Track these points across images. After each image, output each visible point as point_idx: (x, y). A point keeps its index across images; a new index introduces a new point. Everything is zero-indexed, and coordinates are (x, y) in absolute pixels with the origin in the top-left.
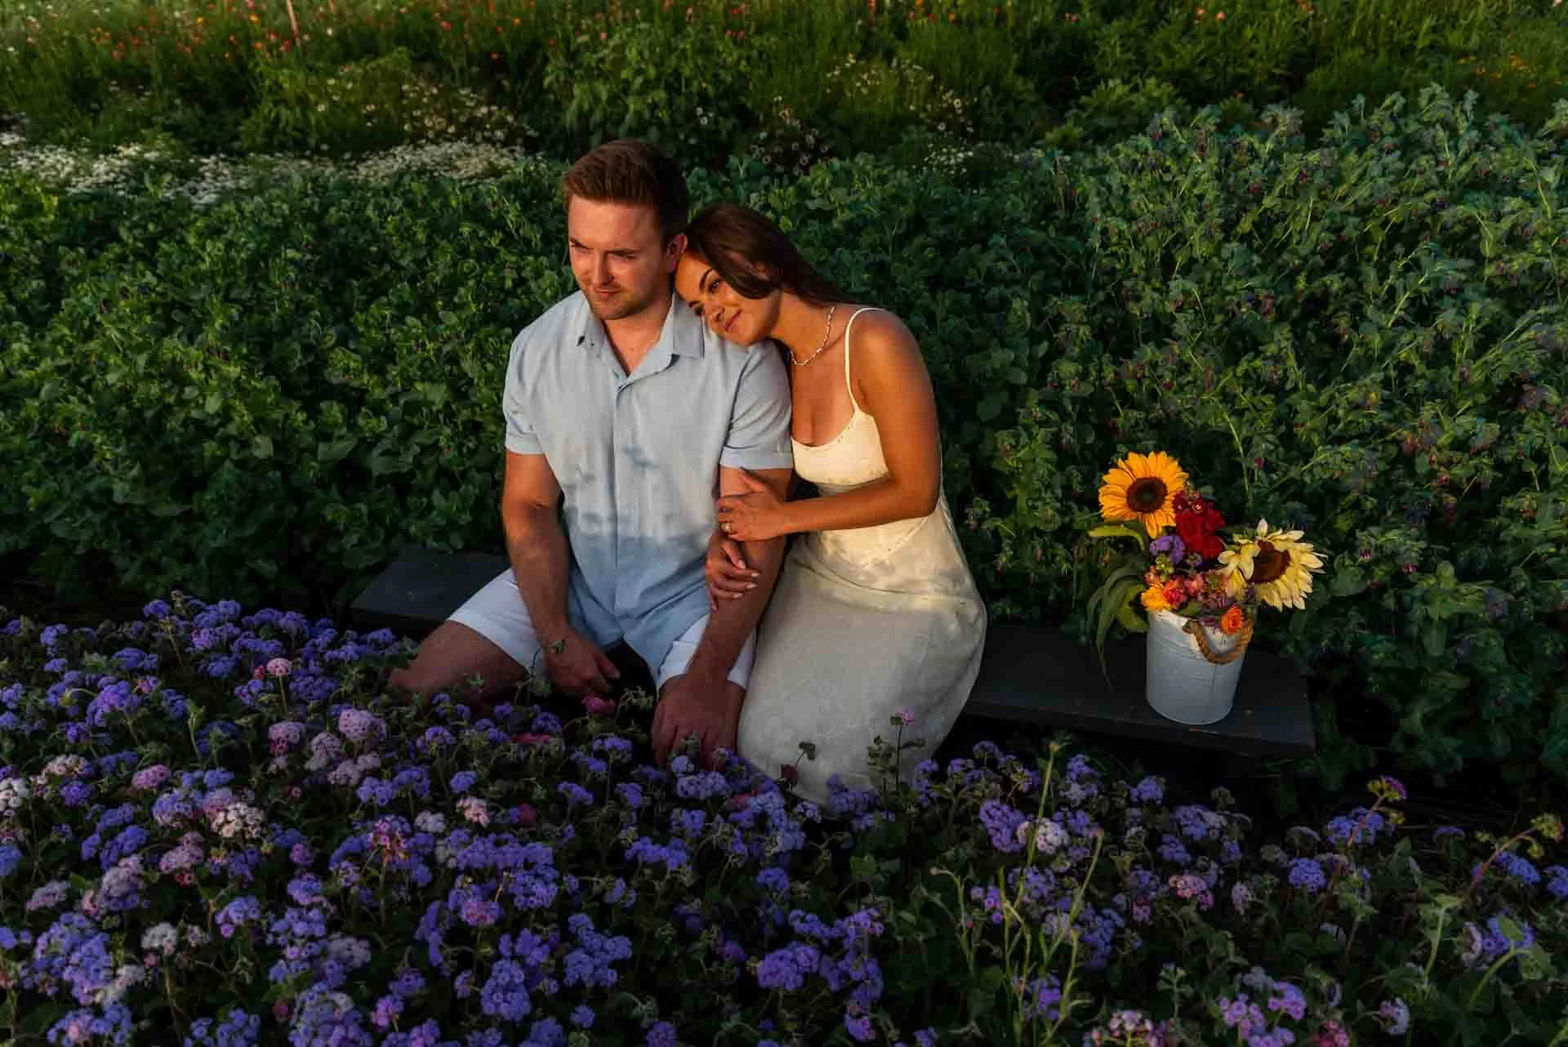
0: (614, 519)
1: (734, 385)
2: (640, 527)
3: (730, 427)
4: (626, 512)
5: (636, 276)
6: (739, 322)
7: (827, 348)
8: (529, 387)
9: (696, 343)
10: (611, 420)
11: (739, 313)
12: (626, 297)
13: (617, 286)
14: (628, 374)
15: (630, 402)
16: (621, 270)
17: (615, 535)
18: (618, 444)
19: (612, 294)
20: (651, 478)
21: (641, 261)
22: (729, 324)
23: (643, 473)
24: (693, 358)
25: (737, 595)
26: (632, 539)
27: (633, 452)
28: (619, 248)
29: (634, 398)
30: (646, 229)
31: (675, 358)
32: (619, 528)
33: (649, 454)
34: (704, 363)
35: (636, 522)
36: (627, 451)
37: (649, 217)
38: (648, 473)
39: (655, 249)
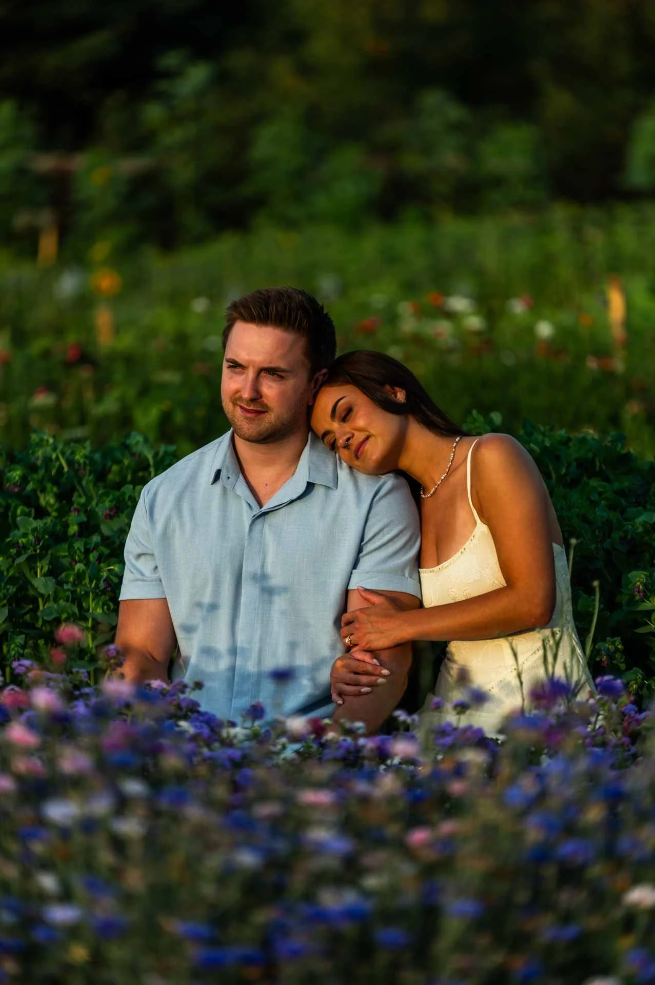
0: (233, 651)
1: (365, 506)
2: (259, 661)
3: (360, 550)
4: (245, 645)
5: (282, 394)
6: (368, 446)
7: (451, 472)
8: (160, 526)
9: (330, 474)
10: (242, 551)
11: (367, 438)
12: (270, 419)
13: (266, 406)
14: (261, 507)
15: (262, 532)
16: (270, 390)
17: (233, 669)
18: (247, 569)
19: (259, 413)
20: (279, 603)
21: (291, 383)
22: (358, 450)
23: (270, 602)
24: (328, 488)
25: (365, 689)
27: (261, 578)
28: (273, 365)
29: (267, 530)
30: (298, 353)
31: (310, 486)
32: (238, 663)
33: (276, 581)
34: (336, 494)
35: (254, 655)
36: (255, 578)
37: (302, 342)
38: (276, 599)
39: (303, 375)
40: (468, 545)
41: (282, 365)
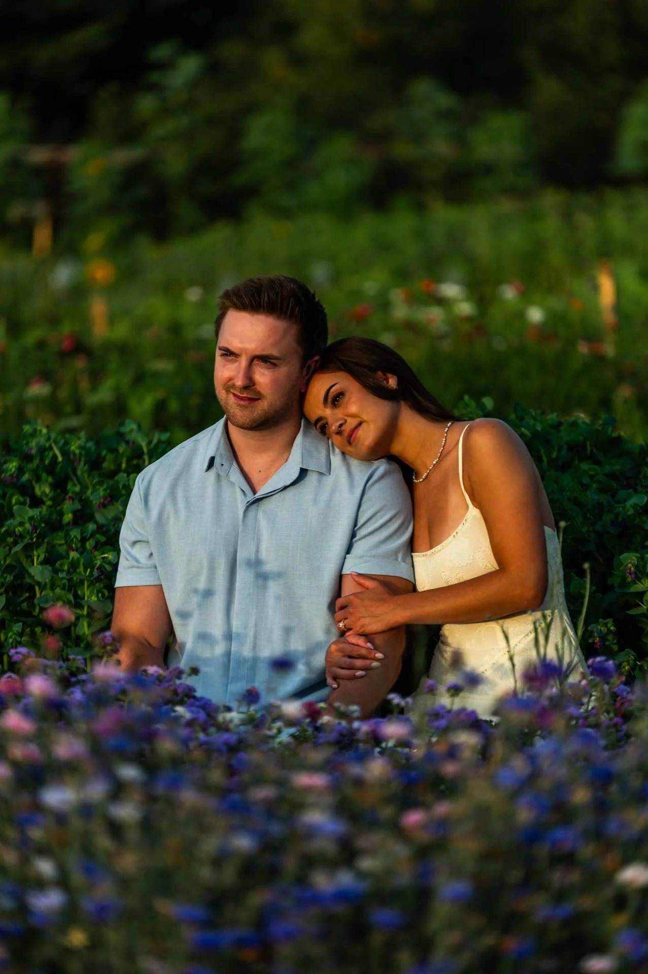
0: (229, 636)
1: (358, 492)
2: (255, 647)
4: (241, 631)
5: (275, 382)
6: (361, 432)
7: (442, 458)
8: (154, 513)
9: (323, 459)
10: (237, 537)
11: (360, 424)
12: (263, 406)
13: (259, 393)
14: (255, 493)
15: (256, 516)
16: (263, 377)
17: (228, 654)
18: (241, 555)
19: (252, 400)
20: (274, 588)
21: (283, 370)
22: (350, 436)
23: (265, 586)
24: (320, 473)
26: (245, 661)
27: (256, 563)
28: (265, 353)
29: (261, 516)
30: (290, 341)
31: (303, 472)
32: (233, 648)
33: (270, 566)
34: (329, 480)
35: (249, 640)
36: (249, 564)
37: (294, 330)
38: (271, 584)
39: (296, 362)
40: (460, 528)
41: (275, 352)
